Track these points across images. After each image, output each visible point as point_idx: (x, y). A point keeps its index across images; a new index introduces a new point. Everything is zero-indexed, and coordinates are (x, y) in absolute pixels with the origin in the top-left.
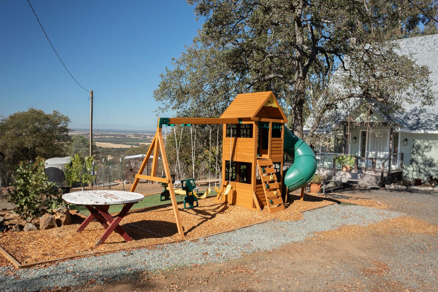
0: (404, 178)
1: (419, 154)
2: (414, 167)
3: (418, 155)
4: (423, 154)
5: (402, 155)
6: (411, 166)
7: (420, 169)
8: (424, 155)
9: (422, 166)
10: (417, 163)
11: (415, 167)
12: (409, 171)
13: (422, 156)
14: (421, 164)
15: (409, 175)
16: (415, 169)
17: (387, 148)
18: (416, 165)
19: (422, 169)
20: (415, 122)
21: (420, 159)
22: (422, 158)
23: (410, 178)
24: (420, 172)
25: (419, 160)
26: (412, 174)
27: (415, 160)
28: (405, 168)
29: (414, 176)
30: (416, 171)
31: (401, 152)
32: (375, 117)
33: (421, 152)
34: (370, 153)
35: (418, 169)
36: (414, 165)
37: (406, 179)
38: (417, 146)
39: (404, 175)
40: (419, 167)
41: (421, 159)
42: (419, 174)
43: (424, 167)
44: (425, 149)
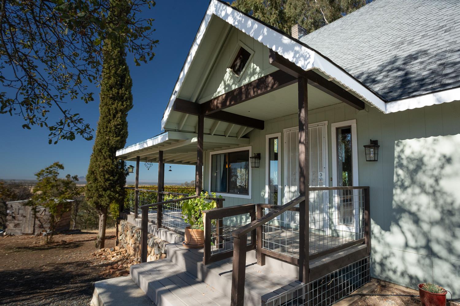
0: (378, 268)
1: (422, 186)
2: (409, 235)
3: (417, 190)
4: (437, 188)
5: (366, 191)
6: (395, 229)
7: (429, 241)
8: (443, 193)
9: (438, 232)
10: (416, 220)
11: (413, 235)
12: (388, 245)
13: (435, 193)
14: (432, 223)
15: (392, 259)
16: (412, 243)
17: (323, 174)
18: (413, 227)
19: (438, 242)
20: (398, 82)
21: (428, 207)
22: (435, 200)
23: (399, 274)
24: (431, 254)
25: (423, 209)
26: (403, 259)
27: (407, 207)
28: (377, 235)
29: (412, 265)
30: (416, 249)
31: (364, 185)
32: (255, 66)
33: (428, 181)
34: (286, 189)
35: (422, 242)
36: (406, 224)
37: (384, 275)
38: (410, 160)
39: (377, 258)
40: (425, 235)
41: (432, 204)
42: (427, 261)
43: (449, 238)
44: (442, 167)
